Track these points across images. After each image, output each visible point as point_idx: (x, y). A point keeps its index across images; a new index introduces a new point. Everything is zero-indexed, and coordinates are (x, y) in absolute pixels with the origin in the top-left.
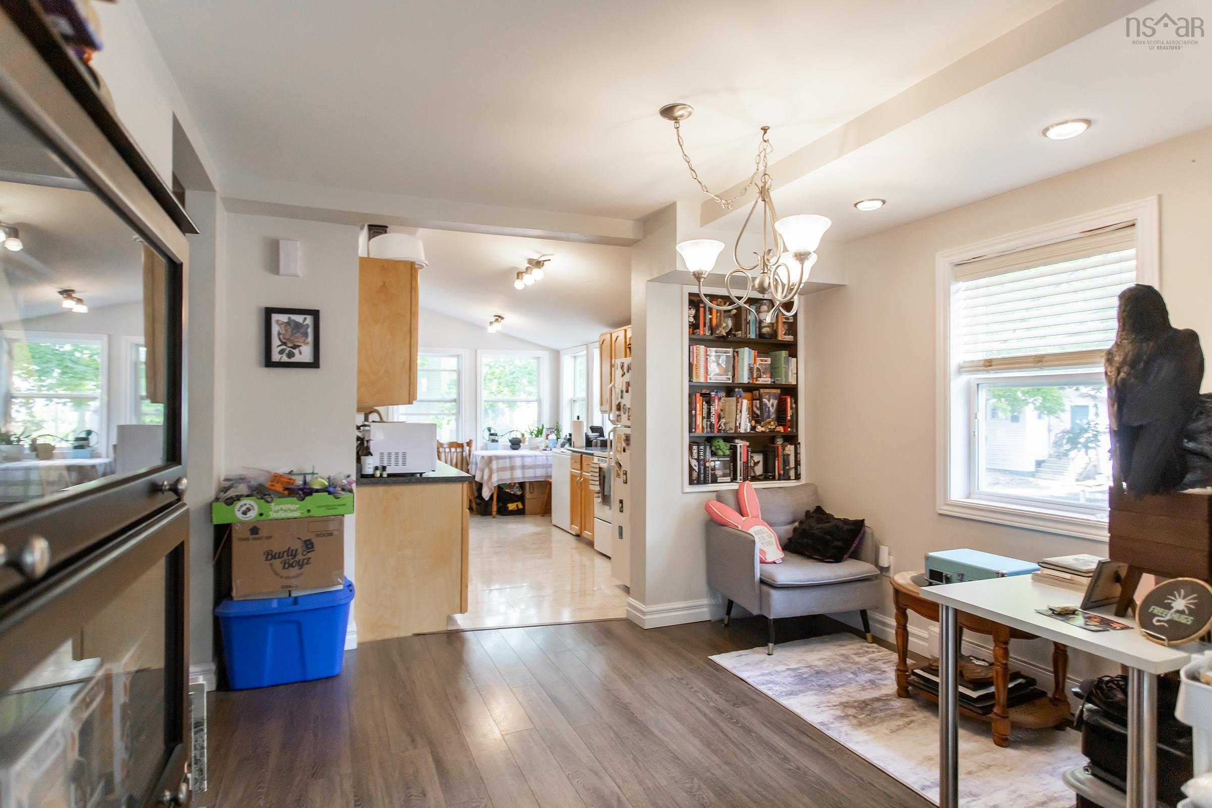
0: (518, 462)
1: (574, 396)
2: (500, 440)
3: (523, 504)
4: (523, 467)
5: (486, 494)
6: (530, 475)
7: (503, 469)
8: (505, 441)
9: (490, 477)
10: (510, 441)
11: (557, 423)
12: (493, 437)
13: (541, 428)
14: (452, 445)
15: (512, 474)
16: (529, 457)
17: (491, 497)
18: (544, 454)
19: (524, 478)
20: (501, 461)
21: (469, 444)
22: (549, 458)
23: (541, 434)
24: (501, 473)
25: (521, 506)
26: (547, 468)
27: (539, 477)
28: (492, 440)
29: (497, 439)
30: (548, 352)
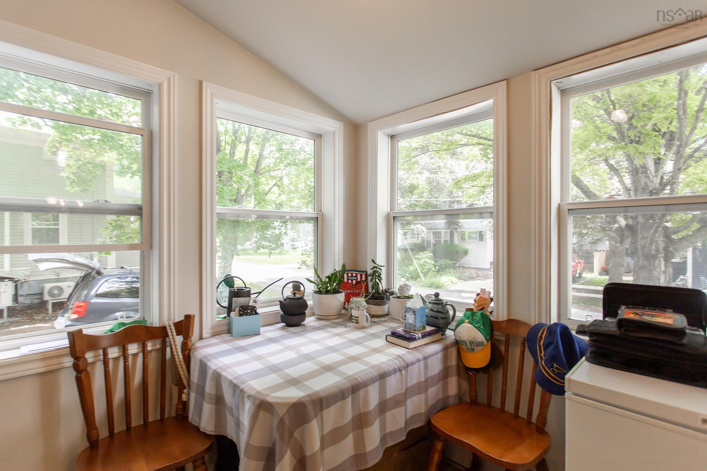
0: (374, 398)
2: (257, 306)
12: (242, 301)
21: (182, 326)
28: (242, 307)
29: (254, 304)
30: (342, 123)
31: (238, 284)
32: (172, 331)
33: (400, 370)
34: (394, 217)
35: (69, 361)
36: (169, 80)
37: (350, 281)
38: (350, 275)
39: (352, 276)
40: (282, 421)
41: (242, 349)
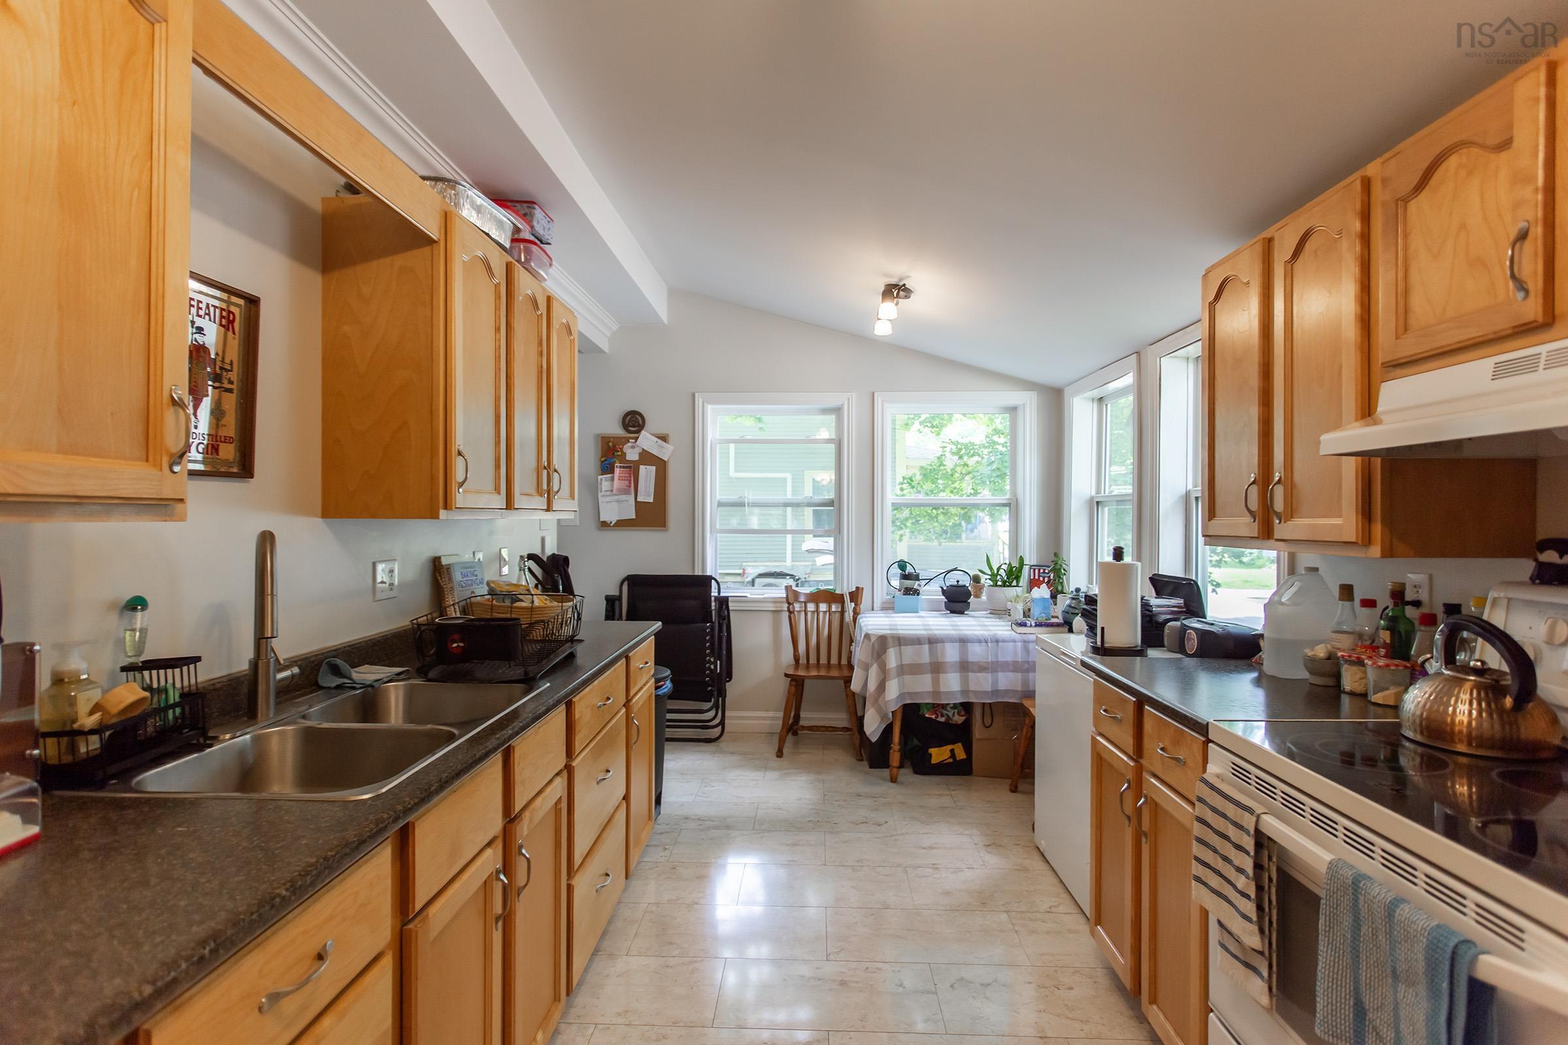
0: (951, 654)
1: (1098, 492)
2: (923, 589)
3: (968, 749)
4: (965, 667)
5: (873, 726)
6: (982, 685)
7: (914, 669)
8: (932, 592)
9: (881, 687)
10: (944, 592)
11: (1056, 554)
12: (908, 583)
13: (1015, 564)
14: (819, 596)
15: (936, 682)
16: (979, 641)
17: (888, 731)
18: (1018, 637)
19: (964, 692)
20: (908, 651)
21: (856, 596)
22: (1031, 646)
23: (1018, 578)
24: (908, 678)
25: (961, 754)
26: (1027, 671)
27: (1007, 692)
28: (906, 588)
29: (918, 588)
30: (1035, 393)
31: (909, 569)
32: (847, 599)
33: (986, 642)
34: (1098, 503)
35: (785, 606)
36: (849, 399)
37: (1041, 579)
38: (1042, 571)
39: (1044, 572)
40: (873, 645)
41: (887, 617)
